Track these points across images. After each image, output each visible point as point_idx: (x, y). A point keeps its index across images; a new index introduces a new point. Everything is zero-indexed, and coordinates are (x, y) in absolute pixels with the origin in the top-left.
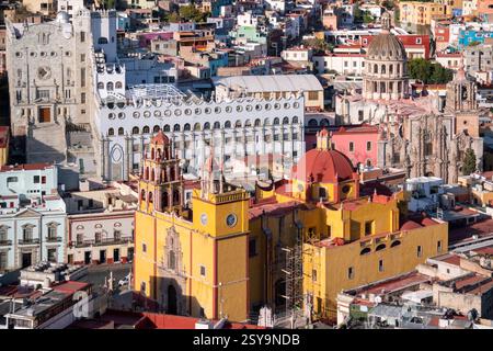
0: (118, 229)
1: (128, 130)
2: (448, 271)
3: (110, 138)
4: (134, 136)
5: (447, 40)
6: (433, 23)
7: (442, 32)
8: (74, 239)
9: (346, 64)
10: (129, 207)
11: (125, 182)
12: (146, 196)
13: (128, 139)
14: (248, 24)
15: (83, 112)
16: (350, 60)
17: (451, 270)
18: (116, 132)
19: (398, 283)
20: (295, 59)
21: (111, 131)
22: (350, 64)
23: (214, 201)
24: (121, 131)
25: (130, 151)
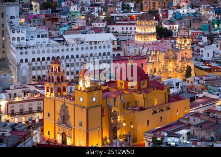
0: (31, 107)
1: (30, 60)
2: (194, 120)
3: (21, 64)
4: (33, 63)
5: (167, 17)
6: (160, 9)
7: (164, 13)
8: (9, 112)
9: (123, 28)
10: (36, 96)
12: (49, 90)
13: (29, 64)
14: (76, 10)
15: (4, 52)
16: (125, 27)
17: (196, 119)
18: (24, 61)
19: (171, 127)
20: (99, 27)
21: (22, 61)
22: (125, 29)
23: (86, 90)
24: (26, 60)
25: (31, 70)
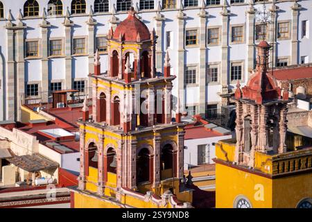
1: (14, 6)
4: (29, 22)
10: (37, 182)
11: (19, 125)
12: (100, 158)
13: (13, 29)
23: (268, 169)
25: (19, 55)
